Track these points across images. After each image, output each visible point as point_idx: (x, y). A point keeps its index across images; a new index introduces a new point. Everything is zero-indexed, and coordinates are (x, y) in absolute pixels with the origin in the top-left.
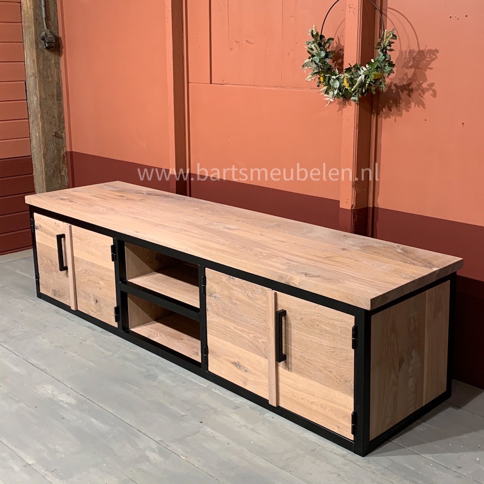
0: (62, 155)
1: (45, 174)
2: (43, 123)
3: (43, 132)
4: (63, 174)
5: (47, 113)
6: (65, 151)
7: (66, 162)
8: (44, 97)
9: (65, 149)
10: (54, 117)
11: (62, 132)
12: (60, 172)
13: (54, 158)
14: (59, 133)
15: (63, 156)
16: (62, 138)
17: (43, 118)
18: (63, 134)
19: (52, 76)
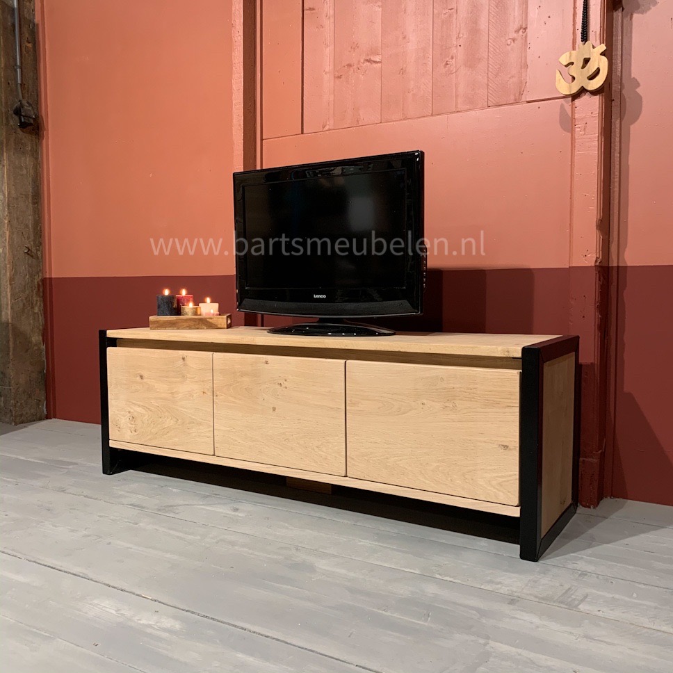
0: (36, 283)
1: (11, 308)
2: (12, 233)
3: (11, 246)
4: (36, 311)
5: (17, 219)
6: (40, 278)
7: (41, 294)
8: (15, 196)
9: (40, 274)
10: (27, 226)
11: (37, 250)
12: (33, 308)
13: (25, 286)
14: (33, 250)
15: (38, 284)
16: (38, 258)
17: (11, 226)
18: (39, 253)
19: (26, 169)
